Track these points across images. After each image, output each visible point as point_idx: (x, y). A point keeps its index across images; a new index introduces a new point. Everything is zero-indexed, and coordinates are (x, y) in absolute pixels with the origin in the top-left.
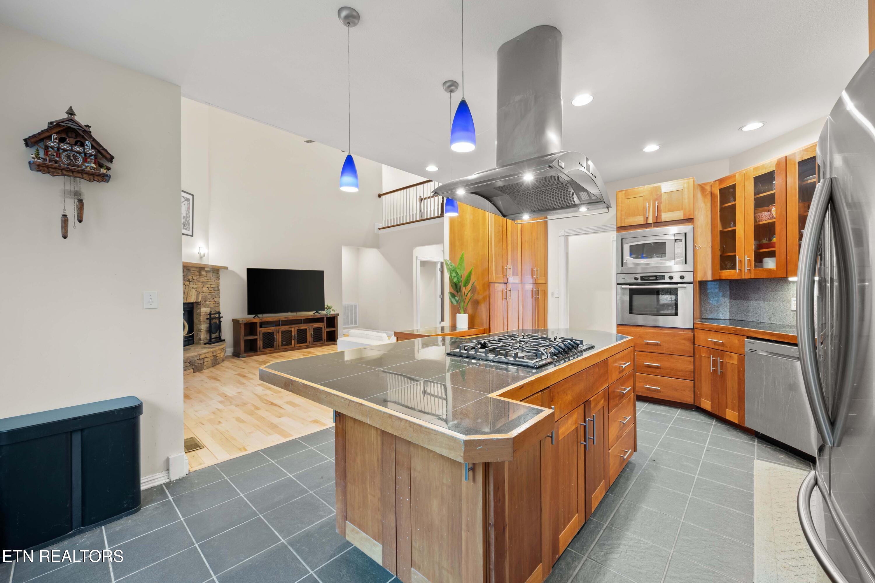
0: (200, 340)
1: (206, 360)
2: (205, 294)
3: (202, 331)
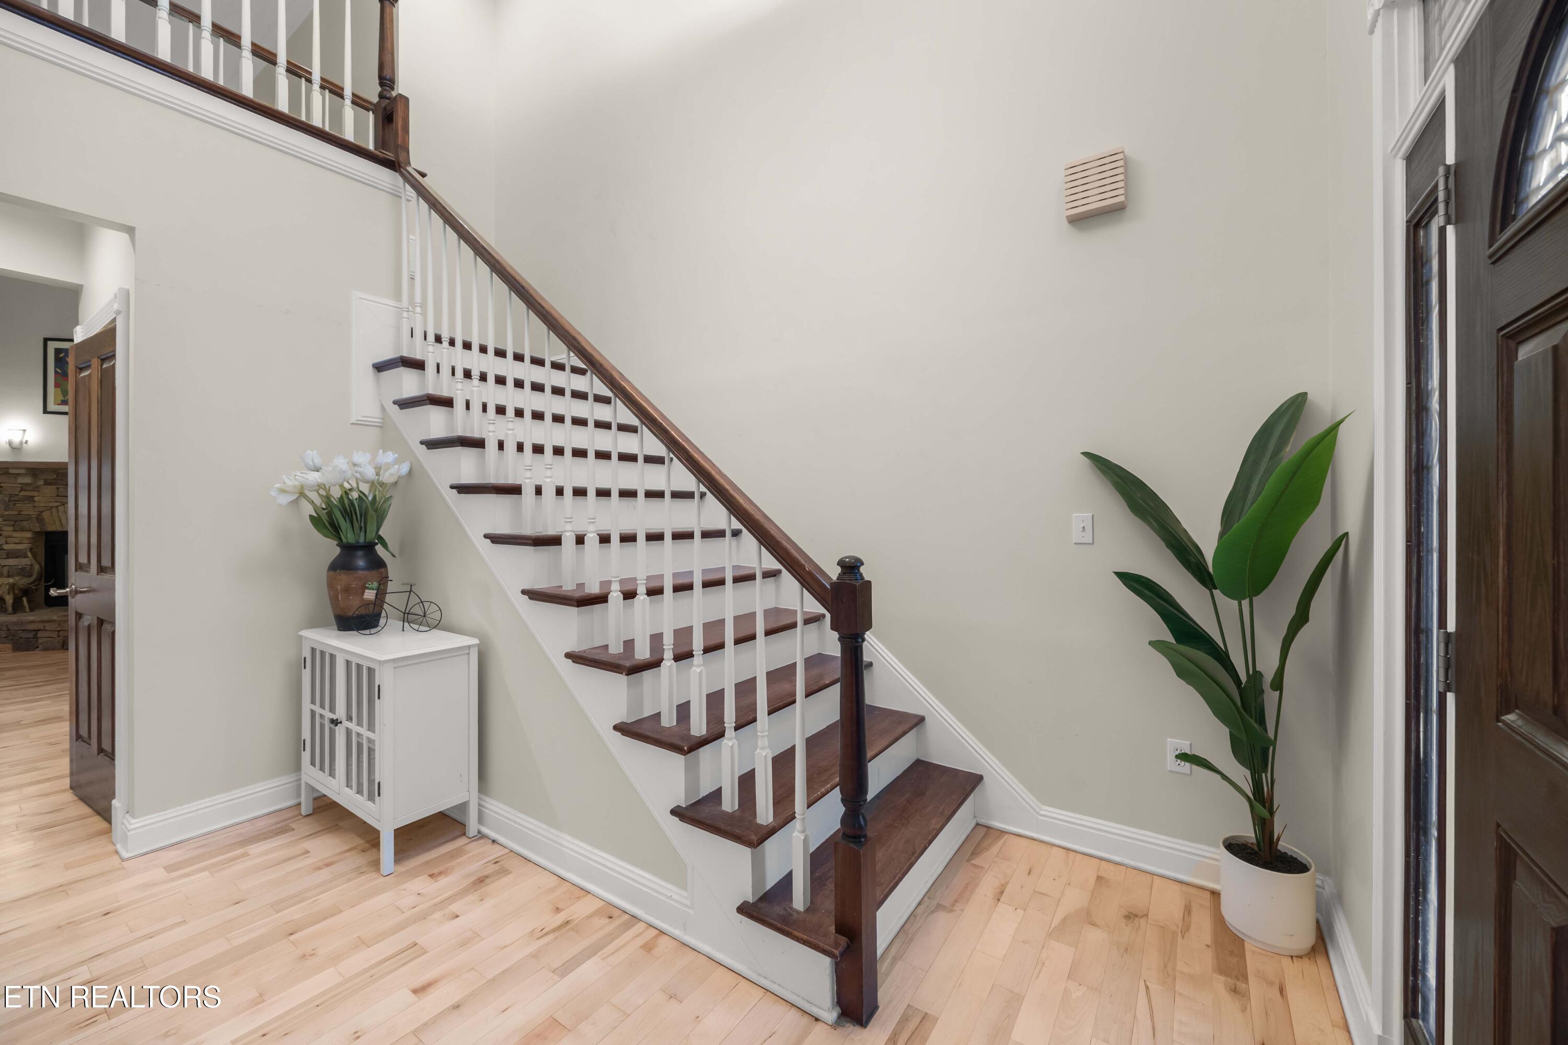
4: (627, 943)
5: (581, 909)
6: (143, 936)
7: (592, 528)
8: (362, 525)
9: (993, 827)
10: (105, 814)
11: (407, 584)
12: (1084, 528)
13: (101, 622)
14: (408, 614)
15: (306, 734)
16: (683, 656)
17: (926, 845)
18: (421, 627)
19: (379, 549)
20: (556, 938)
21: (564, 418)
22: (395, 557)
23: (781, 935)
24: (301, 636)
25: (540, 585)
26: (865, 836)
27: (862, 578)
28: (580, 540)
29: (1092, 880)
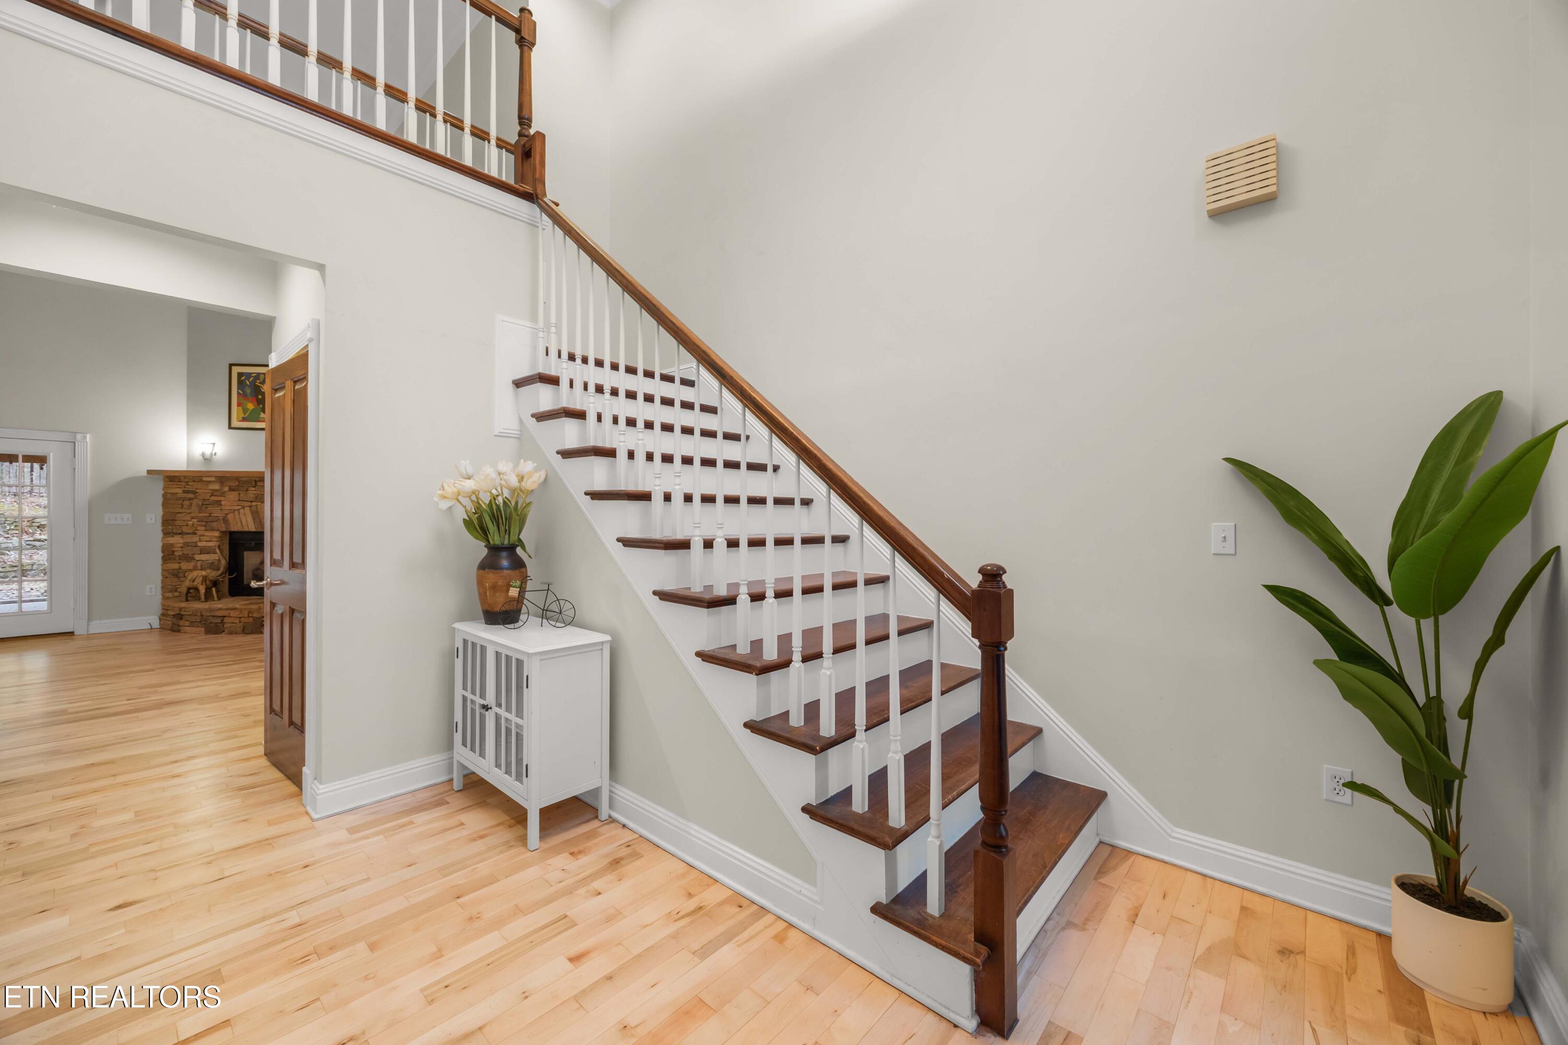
4: (759, 932)
5: (711, 896)
6: (336, 889)
7: (720, 533)
8: (507, 528)
9: (1119, 846)
10: (296, 778)
11: (545, 583)
12: (1225, 537)
13: (292, 611)
14: (546, 610)
15: (458, 717)
16: (812, 656)
17: (1056, 859)
18: (557, 623)
19: (519, 550)
20: (692, 922)
21: (693, 430)
22: (531, 558)
23: (918, 939)
24: (454, 628)
25: (670, 586)
26: (1006, 847)
27: (1005, 587)
28: (708, 544)
29: (1236, 910)
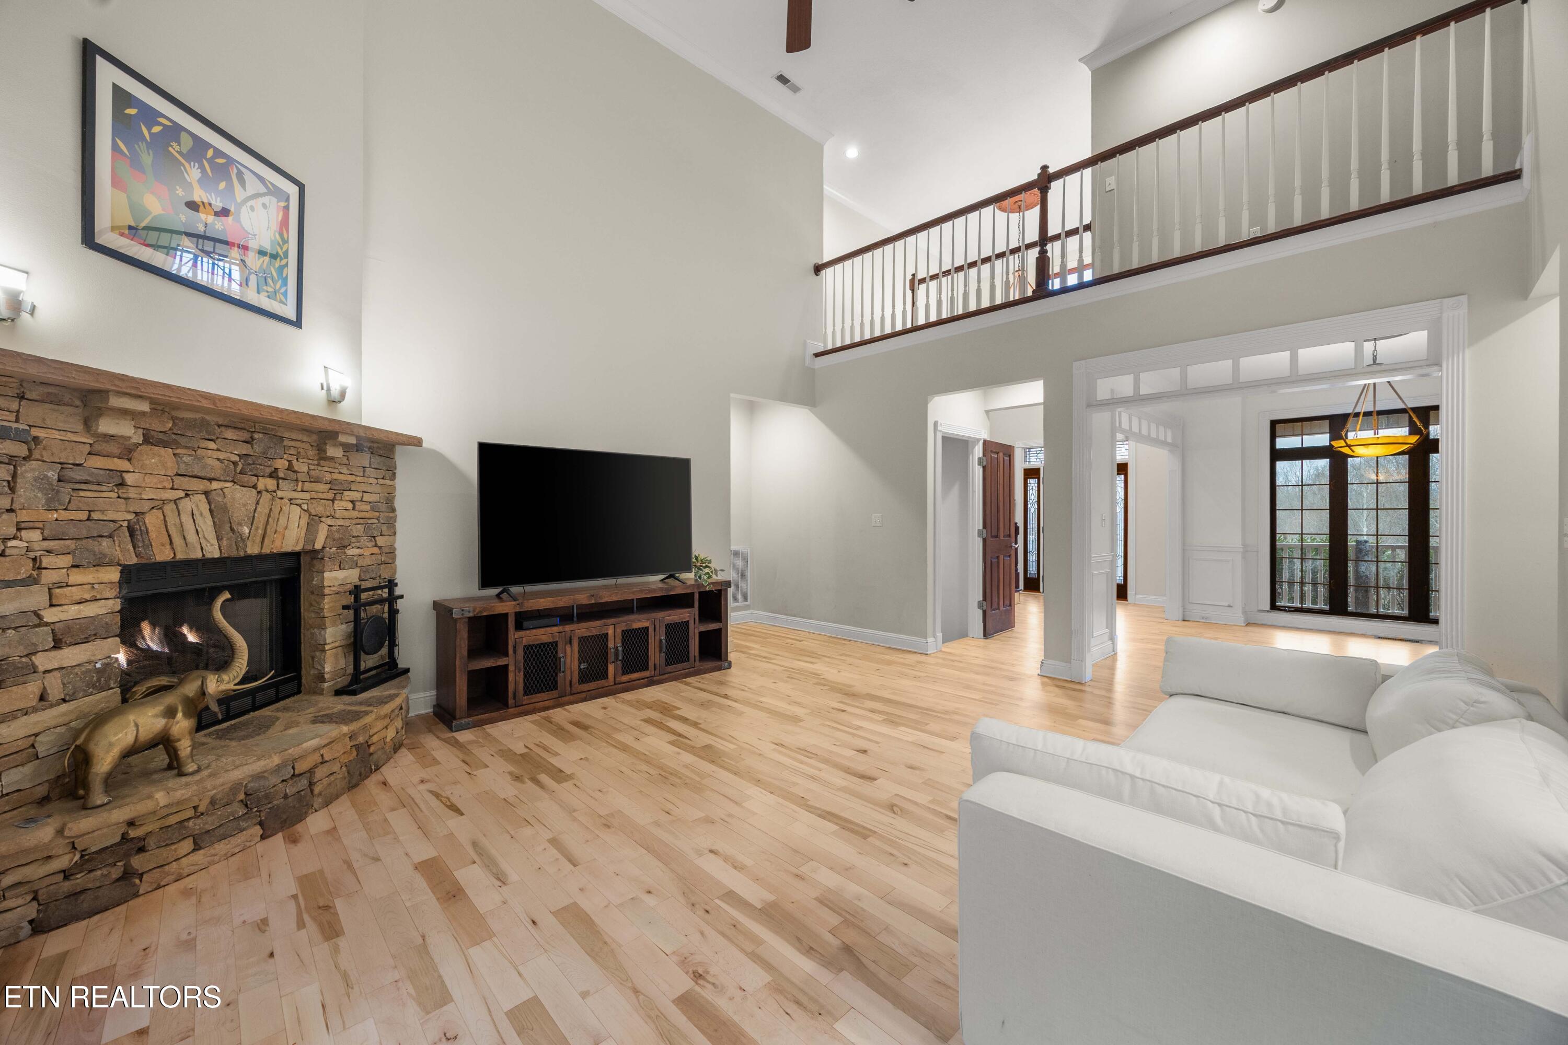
0: (321, 678)
1: (320, 773)
2: (340, 522)
3: (327, 647)
